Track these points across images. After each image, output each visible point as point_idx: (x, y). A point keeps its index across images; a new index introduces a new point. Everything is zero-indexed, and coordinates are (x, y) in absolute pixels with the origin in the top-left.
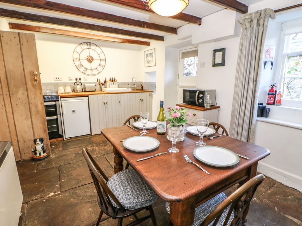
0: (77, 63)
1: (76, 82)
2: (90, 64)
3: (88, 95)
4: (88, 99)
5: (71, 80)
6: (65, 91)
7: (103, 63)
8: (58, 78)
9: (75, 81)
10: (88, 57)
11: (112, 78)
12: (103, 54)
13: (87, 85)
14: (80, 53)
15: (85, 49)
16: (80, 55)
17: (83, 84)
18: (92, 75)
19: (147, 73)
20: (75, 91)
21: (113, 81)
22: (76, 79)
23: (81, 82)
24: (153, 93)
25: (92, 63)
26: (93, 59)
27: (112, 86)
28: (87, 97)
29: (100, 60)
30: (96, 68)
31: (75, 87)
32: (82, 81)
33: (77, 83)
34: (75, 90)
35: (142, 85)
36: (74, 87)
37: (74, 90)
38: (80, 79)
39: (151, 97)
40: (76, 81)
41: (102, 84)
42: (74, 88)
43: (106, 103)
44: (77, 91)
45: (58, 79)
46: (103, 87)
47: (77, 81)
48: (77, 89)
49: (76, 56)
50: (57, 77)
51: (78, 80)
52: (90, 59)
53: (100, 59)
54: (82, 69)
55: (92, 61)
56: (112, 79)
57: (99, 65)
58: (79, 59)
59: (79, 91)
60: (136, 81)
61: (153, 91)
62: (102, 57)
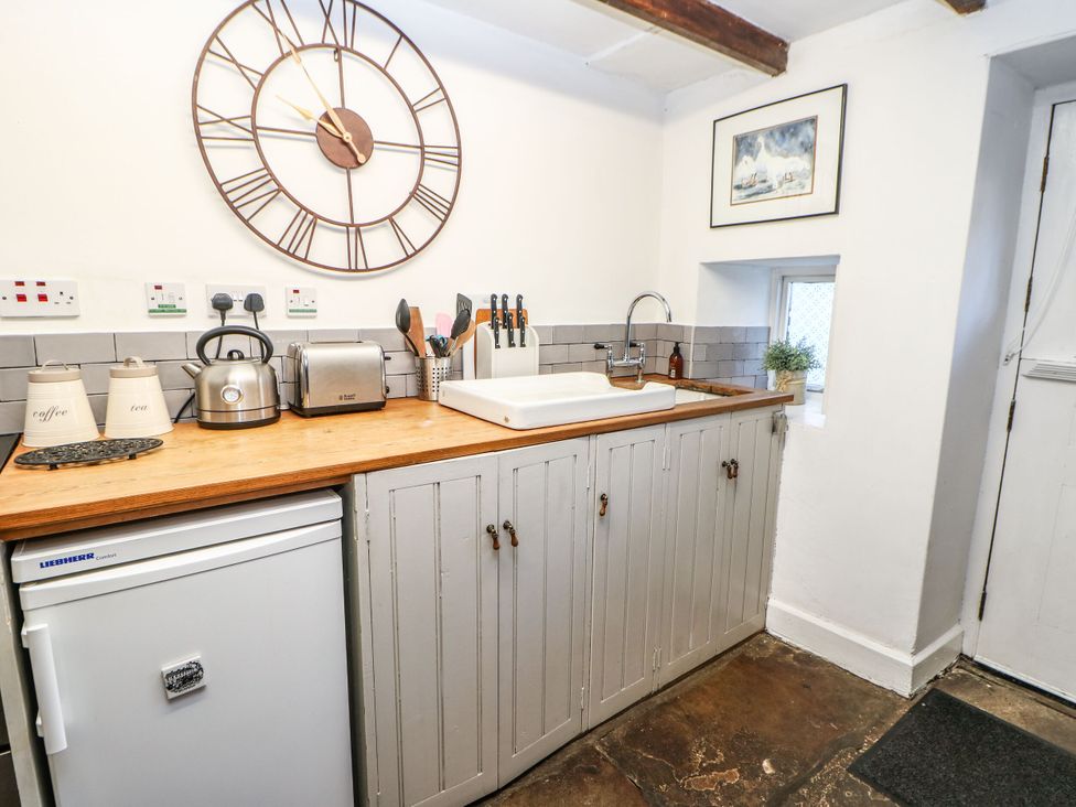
0: (234, 162)
1: (220, 333)
2: (339, 177)
3: (349, 476)
4: (346, 521)
5: (166, 310)
6: (101, 425)
7: (439, 180)
8: (31, 292)
9: (208, 322)
10: (327, 117)
11: (505, 297)
12: (443, 108)
13: (313, 355)
14: (264, 77)
15: (304, 48)
16: (257, 90)
17: (280, 349)
18: (356, 269)
19: (717, 268)
20: (208, 417)
21: (508, 319)
22: (222, 305)
23: (264, 327)
24: (789, 409)
25: (356, 176)
26: (366, 142)
27: (502, 357)
28: (336, 501)
29: (416, 159)
30: (390, 218)
31: (211, 375)
32: (269, 323)
33: (230, 342)
34: (207, 404)
35: (677, 350)
36: (196, 377)
37: (193, 400)
38: (254, 304)
39: (775, 437)
40: (216, 324)
41: (435, 343)
42: (198, 387)
43: (504, 537)
44: (223, 419)
45: (33, 307)
46: (436, 366)
47: (229, 322)
48: (230, 397)
49: (225, 94)
50: (30, 279)
51: (238, 317)
52: (348, 137)
53: (422, 147)
54: (276, 219)
55: (361, 158)
56: (499, 306)
57: (413, 195)
58: (255, 128)
59: (241, 418)
60: (673, 322)
61: (790, 399)
62: (437, 129)
